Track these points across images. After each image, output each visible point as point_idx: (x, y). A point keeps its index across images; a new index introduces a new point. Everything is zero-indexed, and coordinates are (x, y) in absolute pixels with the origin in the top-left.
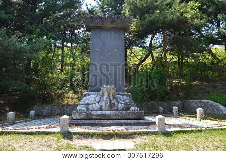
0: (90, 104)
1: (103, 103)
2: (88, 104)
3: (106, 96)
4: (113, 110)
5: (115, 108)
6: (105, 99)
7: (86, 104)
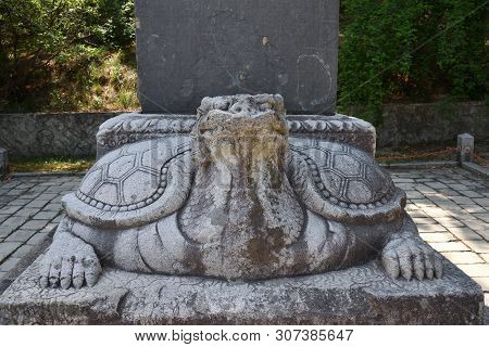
0: (124, 227)
1: (206, 230)
2: (112, 229)
3: (224, 174)
4: (275, 276)
5: (286, 258)
6: (219, 201)
7: (98, 225)
